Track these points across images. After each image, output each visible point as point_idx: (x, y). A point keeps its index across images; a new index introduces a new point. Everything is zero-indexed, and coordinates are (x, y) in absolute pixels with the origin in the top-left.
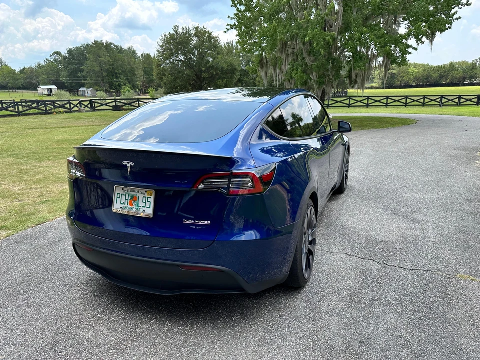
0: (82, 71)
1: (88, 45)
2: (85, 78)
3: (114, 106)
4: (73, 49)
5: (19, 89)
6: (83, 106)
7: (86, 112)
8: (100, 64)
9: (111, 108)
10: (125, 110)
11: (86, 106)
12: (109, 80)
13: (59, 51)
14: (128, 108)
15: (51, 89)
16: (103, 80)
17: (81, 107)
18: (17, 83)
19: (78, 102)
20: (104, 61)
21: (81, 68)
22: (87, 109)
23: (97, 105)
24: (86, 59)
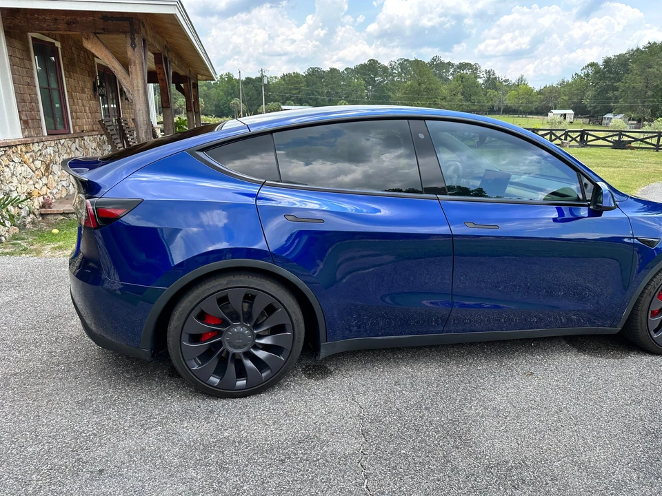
0: (616, 89)
1: (638, 49)
2: (617, 99)
3: (616, 141)
4: (613, 57)
5: (531, 113)
6: (569, 139)
7: (570, 146)
8: (647, 79)
9: (611, 144)
10: (633, 148)
11: (574, 139)
12: (654, 102)
13: (595, 62)
14: (638, 146)
15: (565, 115)
16: (643, 102)
17: (566, 139)
18: (530, 105)
19: (564, 132)
20: (654, 73)
21: (615, 84)
22: (573, 143)
23: (590, 138)
24: (627, 71)
